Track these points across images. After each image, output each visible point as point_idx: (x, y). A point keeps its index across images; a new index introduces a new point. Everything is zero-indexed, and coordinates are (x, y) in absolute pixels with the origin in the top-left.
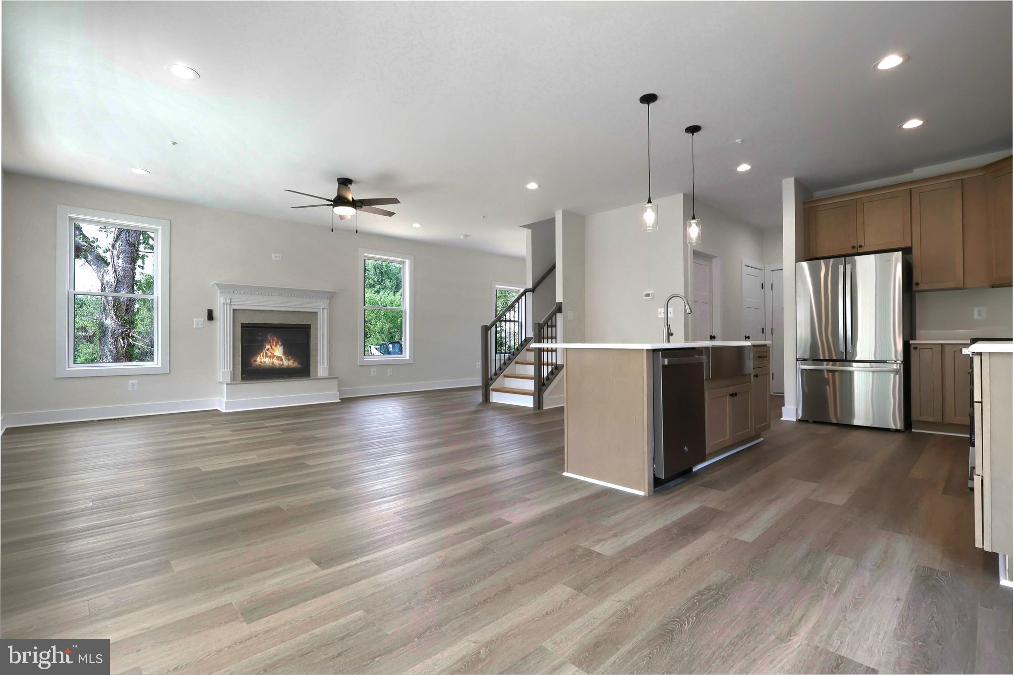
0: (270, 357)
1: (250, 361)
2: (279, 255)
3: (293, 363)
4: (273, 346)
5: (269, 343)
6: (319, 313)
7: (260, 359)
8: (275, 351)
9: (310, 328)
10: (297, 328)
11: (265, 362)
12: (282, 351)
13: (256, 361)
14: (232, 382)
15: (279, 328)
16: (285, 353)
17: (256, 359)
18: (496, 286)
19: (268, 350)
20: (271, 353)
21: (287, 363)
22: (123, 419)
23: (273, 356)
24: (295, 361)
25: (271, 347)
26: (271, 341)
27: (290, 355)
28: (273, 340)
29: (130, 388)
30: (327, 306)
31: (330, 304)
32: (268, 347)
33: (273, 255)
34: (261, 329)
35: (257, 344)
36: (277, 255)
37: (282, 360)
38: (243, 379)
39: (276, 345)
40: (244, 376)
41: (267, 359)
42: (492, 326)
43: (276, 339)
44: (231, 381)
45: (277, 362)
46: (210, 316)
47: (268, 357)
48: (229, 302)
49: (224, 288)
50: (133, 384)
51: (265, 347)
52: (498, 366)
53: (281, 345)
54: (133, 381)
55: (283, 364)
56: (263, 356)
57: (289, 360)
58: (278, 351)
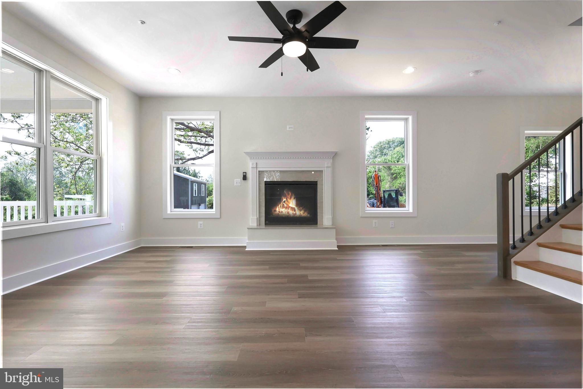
0: (286, 208)
1: (271, 211)
2: (292, 126)
3: (304, 213)
4: (288, 199)
5: (285, 196)
6: (324, 171)
7: (279, 209)
8: (289, 203)
9: (317, 184)
10: (307, 184)
11: (282, 212)
12: (295, 203)
13: (275, 211)
14: (258, 227)
15: (293, 184)
16: (297, 205)
17: (276, 209)
18: (526, 132)
19: (284, 202)
20: (287, 205)
21: (299, 213)
22: (192, 247)
23: (288, 207)
24: (305, 211)
25: (287, 200)
26: (287, 195)
27: (301, 206)
28: (288, 194)
29: (199, 227)
30: (330, 165)
31: (333, 164)
32: (284, 200)
33: (288, 127)
34: (279, 185)
35: (277, 197)
36: (291, 126)
37: (295, 211)
38: (266, 224)
39: (290, 198)
40: (267, 222)
41: (284, 209)
42: (516, 173)
43: (290, 193)
44: (257, 225)
45: (291, 212)
46: (245, 178)
47: (284, 208)
48: (255, 166)
49: (252, 155)
50: (201, 224)
51: (282, 200)
52: (527, 229)
53: (294, 198)
54: (201, 222)
55: (296, 214)
56: (281, 207)
57: (300, 210)
58: (293, 203)
